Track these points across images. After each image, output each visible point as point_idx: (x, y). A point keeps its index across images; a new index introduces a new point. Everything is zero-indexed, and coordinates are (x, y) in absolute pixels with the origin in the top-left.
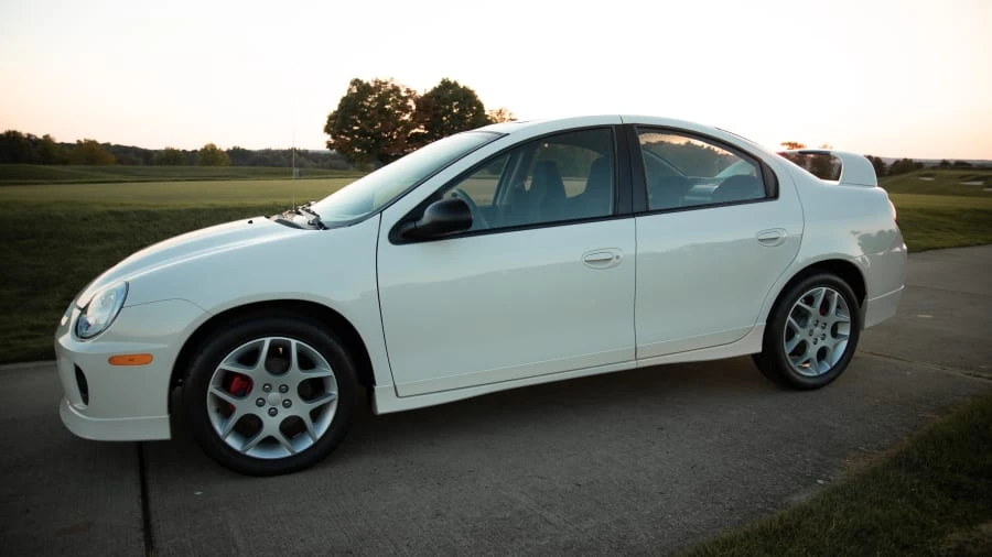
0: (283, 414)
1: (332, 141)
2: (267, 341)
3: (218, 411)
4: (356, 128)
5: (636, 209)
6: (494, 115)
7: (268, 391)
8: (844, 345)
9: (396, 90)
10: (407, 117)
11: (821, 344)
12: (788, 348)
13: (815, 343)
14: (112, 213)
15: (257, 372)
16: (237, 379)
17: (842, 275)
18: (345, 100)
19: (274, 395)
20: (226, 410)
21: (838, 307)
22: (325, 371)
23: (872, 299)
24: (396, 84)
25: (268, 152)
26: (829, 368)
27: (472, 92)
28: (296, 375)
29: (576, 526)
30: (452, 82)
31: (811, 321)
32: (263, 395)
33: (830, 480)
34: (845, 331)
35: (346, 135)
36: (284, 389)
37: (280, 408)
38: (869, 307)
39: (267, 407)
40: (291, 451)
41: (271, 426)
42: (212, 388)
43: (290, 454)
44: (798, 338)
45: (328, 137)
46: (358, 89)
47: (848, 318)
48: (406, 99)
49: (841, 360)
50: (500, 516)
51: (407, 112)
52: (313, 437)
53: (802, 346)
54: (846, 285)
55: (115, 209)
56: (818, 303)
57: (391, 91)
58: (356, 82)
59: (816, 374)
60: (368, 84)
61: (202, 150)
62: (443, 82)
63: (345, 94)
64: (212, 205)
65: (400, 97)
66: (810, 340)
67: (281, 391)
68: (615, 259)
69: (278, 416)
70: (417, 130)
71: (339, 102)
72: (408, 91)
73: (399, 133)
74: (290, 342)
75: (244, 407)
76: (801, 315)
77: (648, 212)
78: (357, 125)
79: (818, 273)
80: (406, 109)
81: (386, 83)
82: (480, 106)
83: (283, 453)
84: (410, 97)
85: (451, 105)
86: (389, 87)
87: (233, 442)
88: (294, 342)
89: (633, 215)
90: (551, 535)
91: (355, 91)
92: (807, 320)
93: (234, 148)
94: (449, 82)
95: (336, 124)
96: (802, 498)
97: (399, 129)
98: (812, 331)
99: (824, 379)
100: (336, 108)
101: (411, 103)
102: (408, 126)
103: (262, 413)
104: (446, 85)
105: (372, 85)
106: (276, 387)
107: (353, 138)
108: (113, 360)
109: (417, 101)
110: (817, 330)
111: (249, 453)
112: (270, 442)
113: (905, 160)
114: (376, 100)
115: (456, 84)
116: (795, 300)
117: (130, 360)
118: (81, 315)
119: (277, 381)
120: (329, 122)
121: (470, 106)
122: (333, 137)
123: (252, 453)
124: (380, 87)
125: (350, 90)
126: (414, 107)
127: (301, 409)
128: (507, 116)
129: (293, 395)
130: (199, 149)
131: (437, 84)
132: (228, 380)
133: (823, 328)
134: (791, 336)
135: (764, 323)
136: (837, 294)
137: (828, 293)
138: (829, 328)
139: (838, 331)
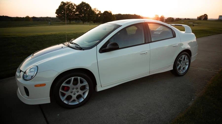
0: (77, 94)
1: (57, 16)
2: (73, 78)
3: (62, 95)
4: (63, 13)
5: (149, 41)
7: (73, 89)
8: (187, 66)
9: (72, 4)
10: (74, 10)
11: (183, 67)
12: (178, 68)
13: (182, 67)
14: (12, 37)
15: (71, 85)
16: (66, 87)
17: (187, 52)
18: (60, 6)
19: (75, 90)
20: (63, 95)
21: (187, 59)
22: (86, 83)
23: (193, 56)
24: (72, 3)
25: (41, 18)
26: (185, 71)
27: (89, 5)
28: (79, 85)
29: (148, 116)
30: (84, 2)
31: (182, 62)
32: (72, 90)
33: (194, 99)
34: (188, 63)
35: (61, 14)
36: (77, 88)
37: (76, 93)
38: (192, 58)
39: (73, 93)
40: (78, 102)
41: (74, 97)
42: (60, 90)
43: (78, 103)
45: (56, 15)
46: (63, 4)
47: (188, 61)
48: (74, 6)
49: (187, 69)
50: (131, 115)
51: (74, 9)
52: (84, 98)
53: (180, 67)
54: (188, 54)
55: (13, 36)
56: (183, 58)
57: (70, 4)
58: (62, 2)
59: (182, 73)
60: (65, 3)
61: (26, 17)
62: (82, 2)
63: (60, 5)
64: (37, 35)
65: (72, 6)
66: (182, 66)
67: (76, 89)
68: (146, 53)
69: (76, 94)
70: (77, 13)
71: (59, 7)
72: (74, 4)
73: (73, 14)
74: (78, 78)
75: (68, 94)
76: (180, 61)
77: (151, 42)
78: (63, 12)
79: (183, 52)
80: (74, 8)
81: (69, 3)
82: (91, 8)
83: (77, 103)
84: (75, 6)
85: (84, 8)
86: (70, 3)
87: (66, 102)
88: (79, 78)
89: (149, 43)
90: (144, 118)
91: (62, 4)
92: (181, 62)
93: (33, 17)
94: (83, 2)
95: (58, 12)
96: (190, 104)
97: (73, 13)
98: (182, 64)
99: (184, 74)
100: (58, 8)
101: (75, 7)
102: (74, 12)
103: (72, 95)
104: (83, 3)
105: (66, 3)
106: (75, 88)
107: (62, 15)
108: (36, 86)
109: (76, 7)
110: (183, 64)
111: (69, 104)
112: (74, 101)
113: (178, 18)
114: (67, 6)
115: (85, 3)
116: (179, 58)
117: (40, 85)
118: (24, 74)
119: (75, 87)
120: (56, 11)
121: (88, 8)
122: (57, 15)
123: (70, 104)
124: (68, 3)
125: (61, 4)
126: (76, 8)
127: (81, 92)
128: (96, 10)
129: (79, 90)
130: (25, 17)
131: (81, 3)
132: (64, 88)
133: (184, 63)
134: (178, 65)
135: (173, 64)
136: (186, 56)
137: (185, 56)
138: (185, 63)
139: (186, 64)
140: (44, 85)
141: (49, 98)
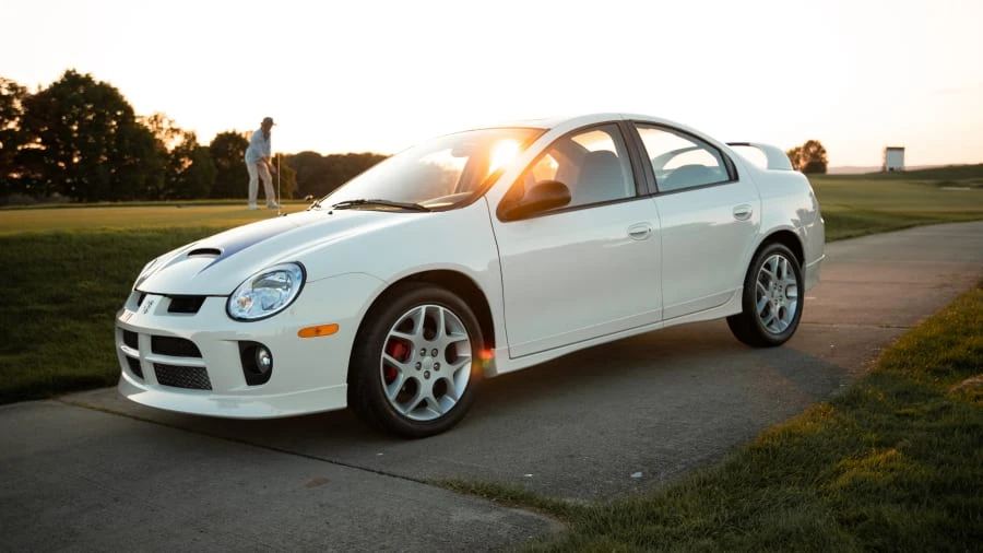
0: (435, 377)
2: (424, 308)
3: (387, 376)
6: (146, 124)
7: (423, 355)
8: (794, 304)
10: (12, 125)
11: (780, 304)
12: (760, 309)
13: (776, 304)
15: (416, 337)
16: (400, 344)
17: (785, 241)
19: (428, 359)
21: (788, 273)
22: (461, 335)
23: (808, 264)
26: (787, 325)
28: (443, 339)
30: (83, 75)
31: (771, 283)
32: (420, 359)
34: (793, 293)
36: (434, 353)
37: (432, 371)
38: (807, 272)
39: (423, 370)
40: (439, 412)
42: (384, 355)
43: (439, 415)
44: (765, 298)
47: (794, 281)
48: (10, 97)
49: (794, 317)
51: (12, 118)
52: (455, 397)
53: (768, 306)
56: (775, 268)
59: (779, 331)
62: (68, 74)
66: (773, 301)
67: (432, 355)
68: (648, 232)
69: (431, 377)
70: (29, 145)
72: (13, 87)
74: (438, 309)
75: (406, 371)
76: (765, 280)
77: (659, 193)
80: (10, 114)
82: (128, 111)
83: (433, 414)
84: (17, 96)
85: (82, 110)
87: (398, 408)
88: (442, 310)
89: (650, 195)
92: (768, 283)
94: (77, 76)
98: (773, 293)
99: (785, 335)
101: (17, 104)
102: (15, 138)
103: (420, 377)
104: (72, 81)
106: (429, 352)
108: (304, 333)
109: (29, 102)
110: (776, 292)
112: (424, 404)
115: (88, 79)
116: (759, 268)
117: (317, 331)
118: (229, 301)
119: (430, 345)
121: (114, 110)
123: (412, 416)
126: (23, 111)
128: (165, 125)
129: (441, 358)
133: (780, 291)
134: (759, 299)
135: (742, 287)
136: (786, 261)
137: (781, 260)
138: (783, 290)
139: (789, 294)
140: (333, 329)
141: (346, 385)
